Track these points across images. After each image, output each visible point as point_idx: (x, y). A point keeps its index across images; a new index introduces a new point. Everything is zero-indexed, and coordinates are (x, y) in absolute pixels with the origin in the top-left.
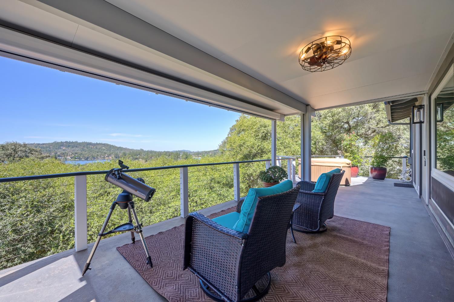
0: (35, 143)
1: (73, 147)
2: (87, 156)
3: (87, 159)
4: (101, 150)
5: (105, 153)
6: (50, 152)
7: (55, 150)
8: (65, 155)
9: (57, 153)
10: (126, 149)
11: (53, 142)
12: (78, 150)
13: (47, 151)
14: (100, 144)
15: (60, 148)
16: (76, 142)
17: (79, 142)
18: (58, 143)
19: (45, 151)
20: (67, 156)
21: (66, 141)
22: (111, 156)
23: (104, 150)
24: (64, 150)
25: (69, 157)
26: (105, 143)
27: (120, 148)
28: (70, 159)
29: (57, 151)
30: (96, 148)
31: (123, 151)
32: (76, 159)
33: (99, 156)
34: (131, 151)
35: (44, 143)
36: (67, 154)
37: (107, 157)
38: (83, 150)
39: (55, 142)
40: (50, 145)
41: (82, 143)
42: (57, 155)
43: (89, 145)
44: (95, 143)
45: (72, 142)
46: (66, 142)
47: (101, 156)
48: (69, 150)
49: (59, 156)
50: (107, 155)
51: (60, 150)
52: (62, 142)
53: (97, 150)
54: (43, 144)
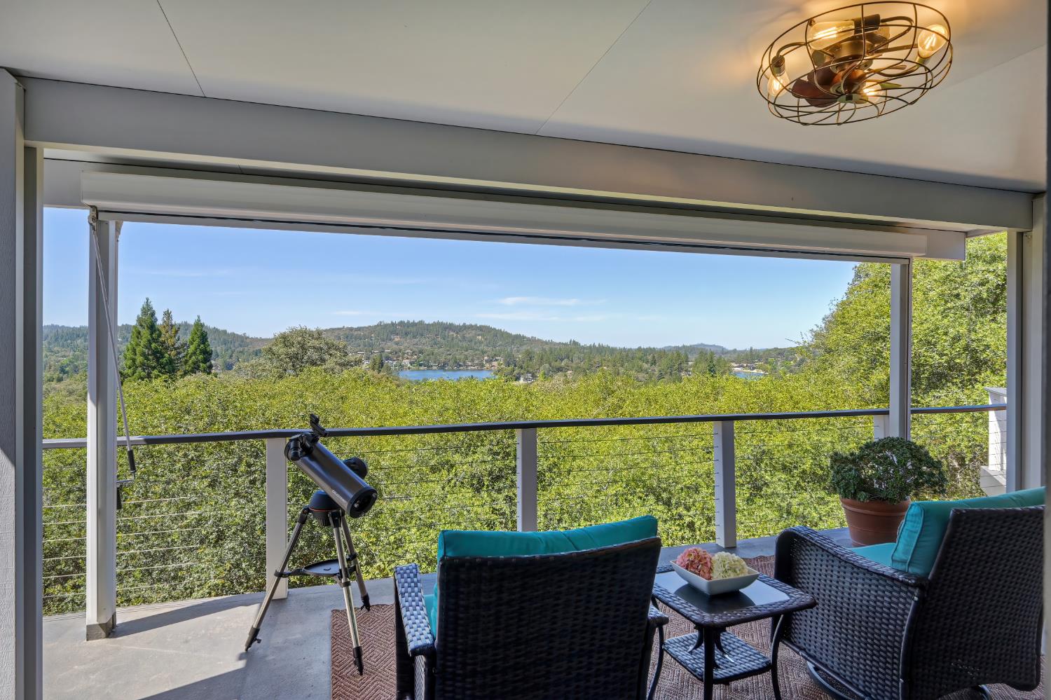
0: (345, 327)
1: (414, 337)
2: (442, 359)
3: (443, 367)
4: (473, 343)
5: (483, 352)
6: (371, 348)
7: (380, 344)
8: (399, 356)
9: (383, 352)
10: (533, 341)
11: (376, 324)
12: (425, 344)
13: (366, 346)
14: (471, 327)
15: (391, 339)
16: (421, 323)
17: (427, 322)
18: (386, 325)
19: (362, 346)
20: (403, 358)
21: (401, 321)
22: (496, 360)
23: (481, 342)
24: (397, 343)
25: (406, 362)
26: (483, 324)
27: (518, 337)
28: (409, 365)
29: (383, 345)
30: (464, 337)
31: (525, 348)
32: (421, 365)
33: (470, 358)
34: (547, 347)
35: (360, 326)
36: (404, 354)
37: (487, 361)
38: (435, 344)
39: (381, 322)
40: (370, 330)
41: (434, 324)
42: (384, 355)
43: (447, 330)
44: (461, 325)
45: (414, 324)
46: (401, 323)
47: (472, 361)
48: (407, 344)
49: (388, 358)
50: (486, 358)
51: (389, 343)
52: (393, 324)
53: (465, 344)
54: (359, 329)
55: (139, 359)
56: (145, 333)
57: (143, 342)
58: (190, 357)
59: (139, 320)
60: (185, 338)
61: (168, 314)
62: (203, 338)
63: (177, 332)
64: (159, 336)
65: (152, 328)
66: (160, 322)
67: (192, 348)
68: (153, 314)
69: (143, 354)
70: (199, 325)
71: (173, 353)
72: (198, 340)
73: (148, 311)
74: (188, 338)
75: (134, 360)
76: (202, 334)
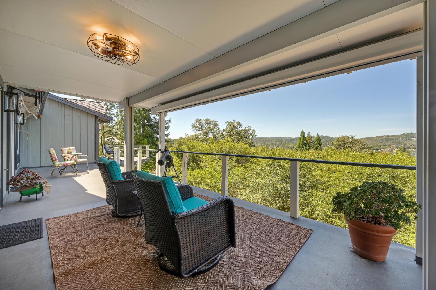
0: (385, 135)
7: (404, 142)
9: (406, 145)
11: (403, 134)
13: (396, 143)
15: (411, 140)
18: (408, 134)
19: (394, 143)
29: (406, 142)
35: (393, 135)
39: (405, 133)
40: (399, 136)
49: (409, 148)
51: (410, 142)
55: (301, 145)
56: (302, 139)
57: (301, 141)
58: (315, 145)
59: (301, 135)
60: (314, 139)
61: (309, 133)
62: (319, 140)
63: (311, 138)
64: (306, 139)
65: (304, 137)
66: (306, 136)
67: (315, 143)
68: (304, 133)
69: (301, 144)
70: (318, 136)
71: (310, 144)
72: (317, 140)
73: (303, 133)
74: (315, 139)
75: (299, 146)
76: (319, 138)
